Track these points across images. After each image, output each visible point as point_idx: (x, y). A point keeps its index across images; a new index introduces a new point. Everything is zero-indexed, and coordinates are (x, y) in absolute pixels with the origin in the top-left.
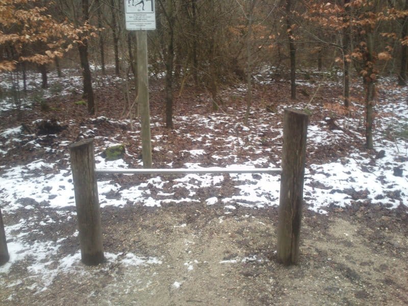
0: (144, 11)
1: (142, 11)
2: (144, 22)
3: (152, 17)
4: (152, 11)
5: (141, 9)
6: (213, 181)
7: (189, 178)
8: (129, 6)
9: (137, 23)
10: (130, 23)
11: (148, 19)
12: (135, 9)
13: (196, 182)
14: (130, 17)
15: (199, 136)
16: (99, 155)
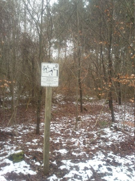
0: (52, 76)
1: (51, 76)
2: (52, 82)
3: (57, 79)
4: (57, 76)
5: (51, 74)
6: (88, 175)
7: (73, 174)
8: (44, 73)
9: (48, 82)
10: (43, 82)
11: (54, 80)
12: (47, 75)
13: (79, 177)
14: (44, 79)
15: (57, 139)
16: (6, 158)
